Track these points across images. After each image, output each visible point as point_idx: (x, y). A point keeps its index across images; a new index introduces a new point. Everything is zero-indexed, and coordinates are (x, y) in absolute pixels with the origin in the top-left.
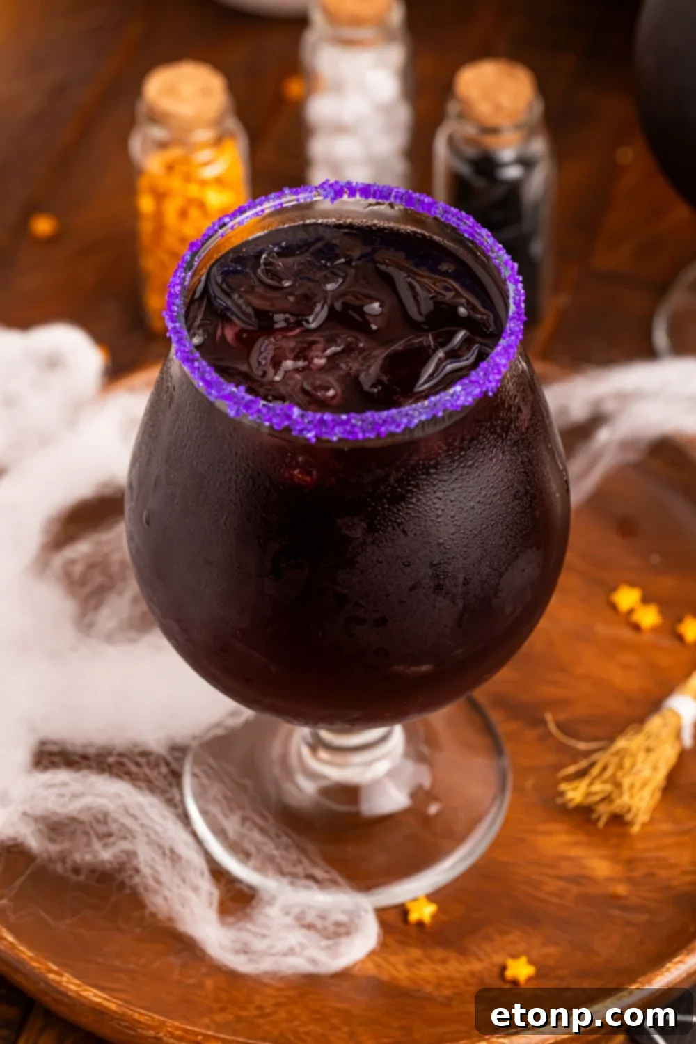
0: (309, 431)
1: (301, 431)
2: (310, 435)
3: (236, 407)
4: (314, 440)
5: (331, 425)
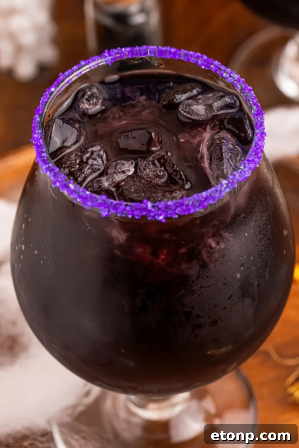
0: (160, 215)
1: (154, 216)
2: (161, 218)
3: (107, 210)
4: (164, 221)
5: (173, 208)
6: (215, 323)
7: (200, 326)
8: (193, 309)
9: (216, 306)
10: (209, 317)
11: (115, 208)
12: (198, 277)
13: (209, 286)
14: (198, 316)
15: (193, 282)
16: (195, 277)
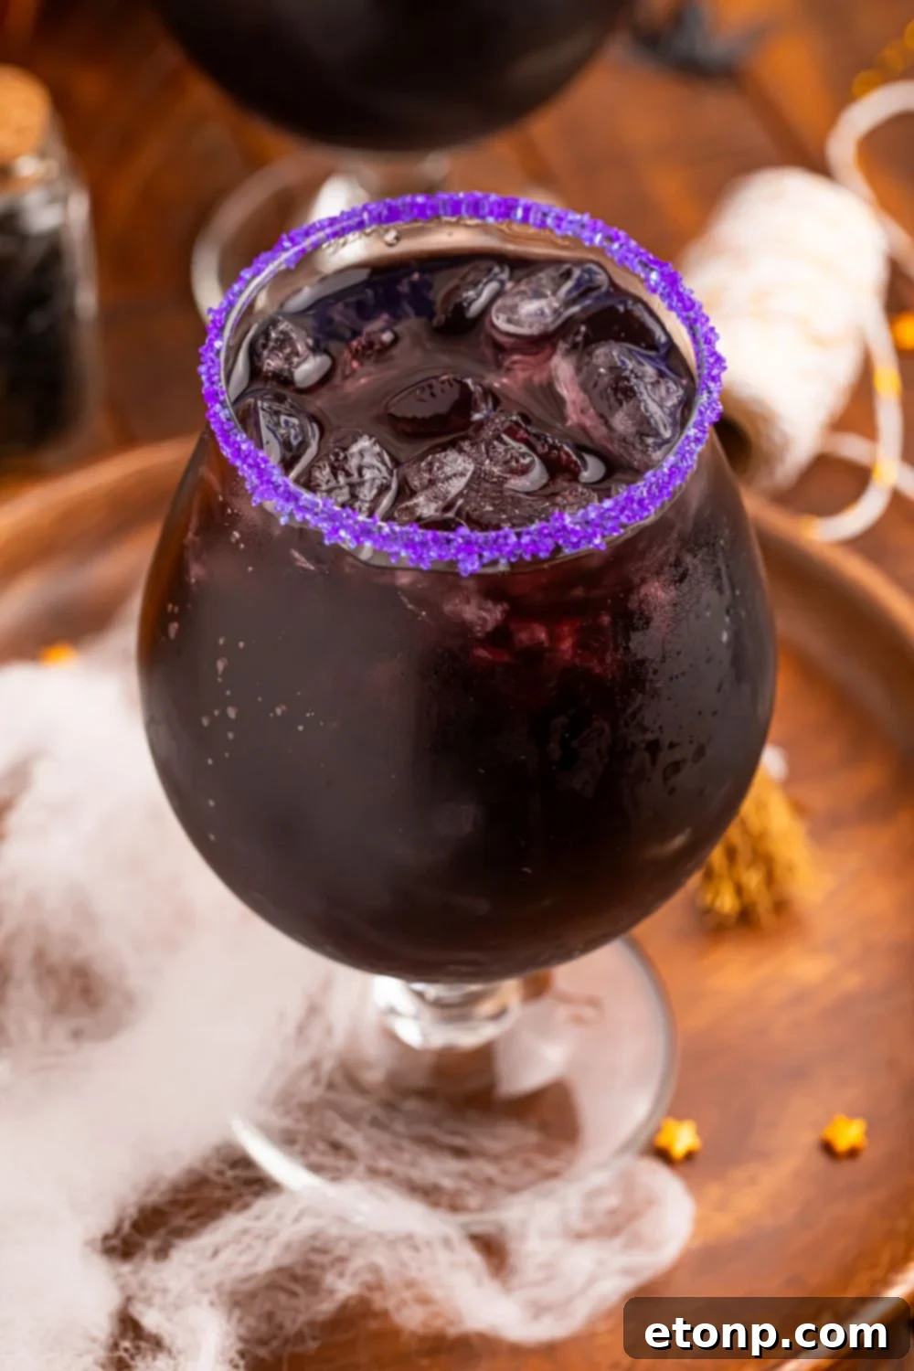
6: (701, 751)
7: (676, 766)
8: (662, 732)
9: (700, 713)
10: (691, 742)
11: (495, 545)
12: (664, 659)
13: (683, 674)
14: (672, 746)
15: (655, 672)
16: (658, 659)
